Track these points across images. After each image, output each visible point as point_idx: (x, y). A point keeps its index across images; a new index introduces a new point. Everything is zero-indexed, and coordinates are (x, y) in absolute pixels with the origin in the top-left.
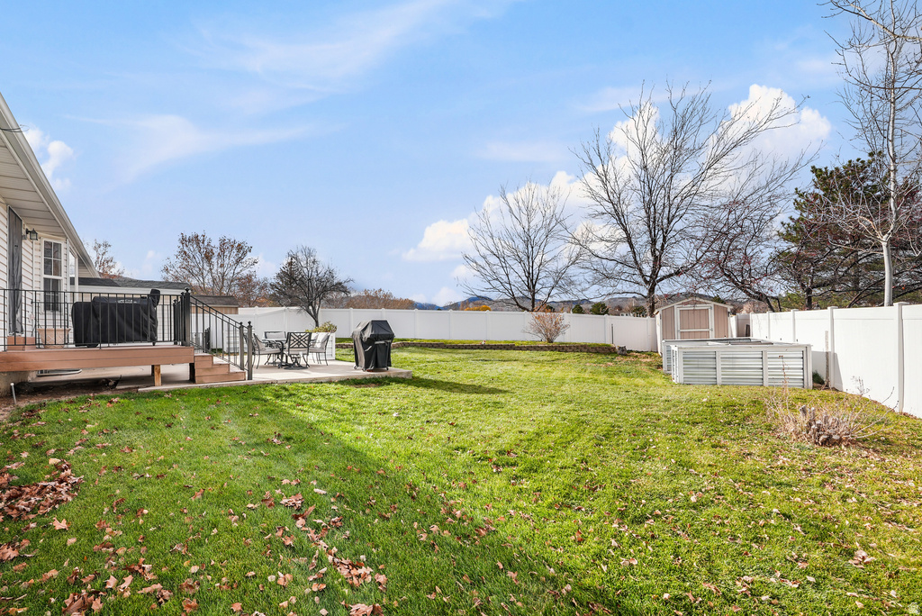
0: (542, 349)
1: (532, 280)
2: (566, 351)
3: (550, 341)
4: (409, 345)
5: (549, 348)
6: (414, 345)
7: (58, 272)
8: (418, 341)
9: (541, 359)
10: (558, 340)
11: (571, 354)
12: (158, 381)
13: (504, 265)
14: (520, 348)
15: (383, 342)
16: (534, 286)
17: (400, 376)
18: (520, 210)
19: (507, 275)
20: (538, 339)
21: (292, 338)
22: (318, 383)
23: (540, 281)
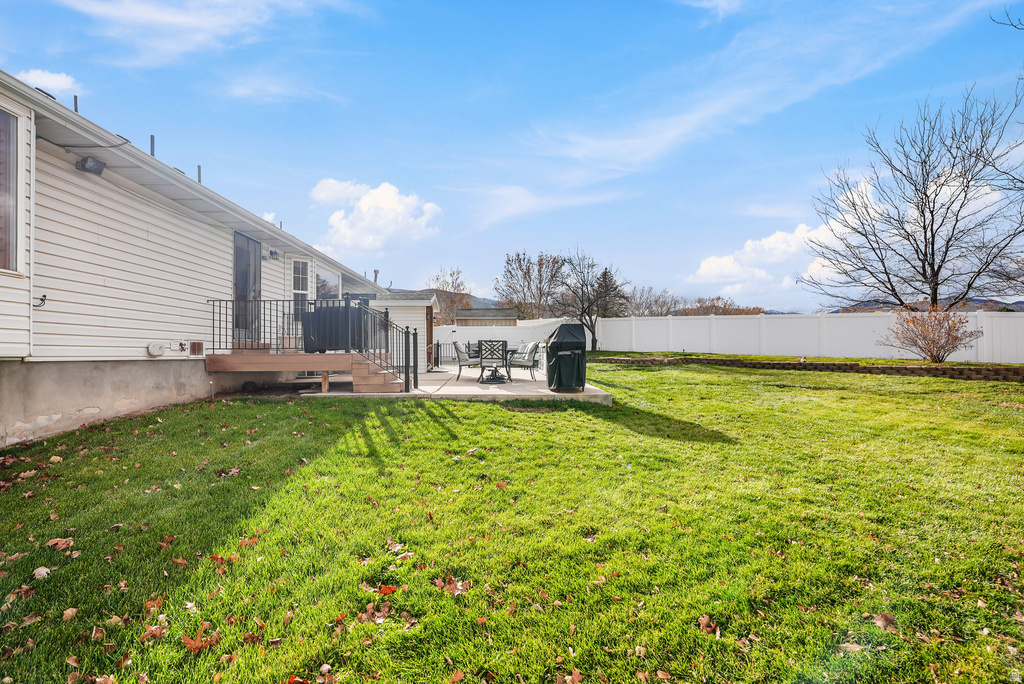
0: (913, 372)
1: (932, 265)
2: (969, 378)
3: (937, 359)
4: (693, 361)
5: (929, 372)
6: (699, 361)
7: (305, 288)
8: (706, 357)
9: (898, 388)
10: (956, 357)
11: (974, 384)
12: (325, 387)
13: (875, 245)
14: (869, 370)
15: (568, 353)
16: (935, 274)
17: (593, 400)
18: (907, 157)
19: (882, 261)
20: (913, 356)
21: (484, 348)
22: (470, 401)
23: (949, 265)
